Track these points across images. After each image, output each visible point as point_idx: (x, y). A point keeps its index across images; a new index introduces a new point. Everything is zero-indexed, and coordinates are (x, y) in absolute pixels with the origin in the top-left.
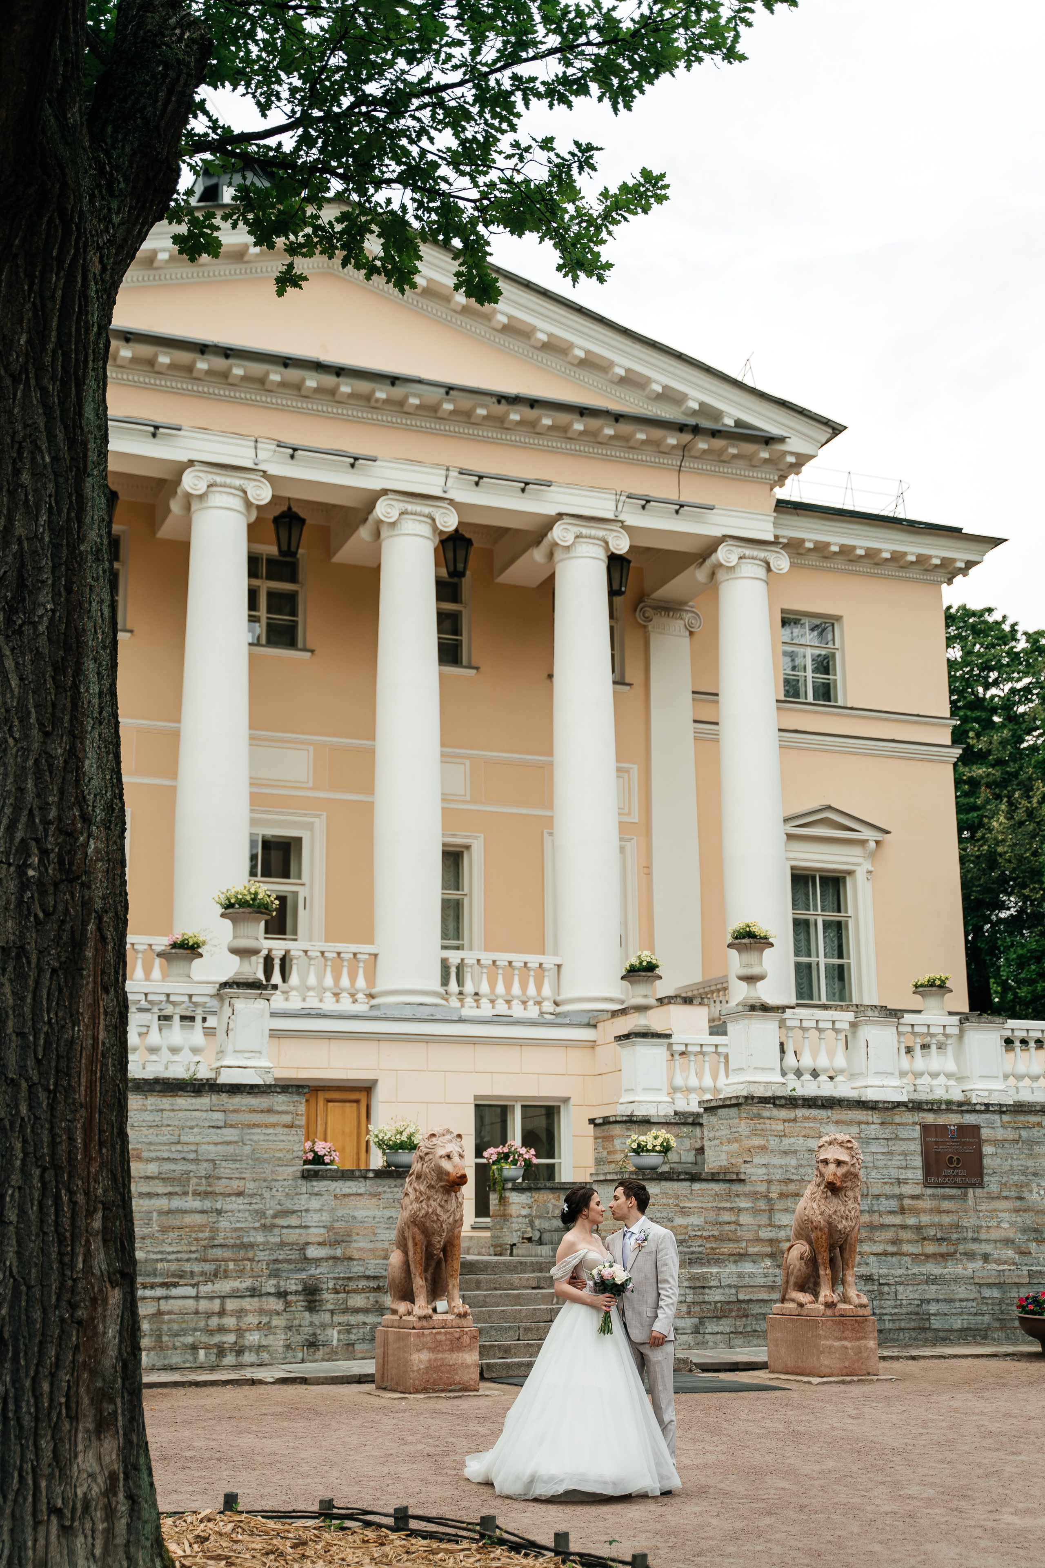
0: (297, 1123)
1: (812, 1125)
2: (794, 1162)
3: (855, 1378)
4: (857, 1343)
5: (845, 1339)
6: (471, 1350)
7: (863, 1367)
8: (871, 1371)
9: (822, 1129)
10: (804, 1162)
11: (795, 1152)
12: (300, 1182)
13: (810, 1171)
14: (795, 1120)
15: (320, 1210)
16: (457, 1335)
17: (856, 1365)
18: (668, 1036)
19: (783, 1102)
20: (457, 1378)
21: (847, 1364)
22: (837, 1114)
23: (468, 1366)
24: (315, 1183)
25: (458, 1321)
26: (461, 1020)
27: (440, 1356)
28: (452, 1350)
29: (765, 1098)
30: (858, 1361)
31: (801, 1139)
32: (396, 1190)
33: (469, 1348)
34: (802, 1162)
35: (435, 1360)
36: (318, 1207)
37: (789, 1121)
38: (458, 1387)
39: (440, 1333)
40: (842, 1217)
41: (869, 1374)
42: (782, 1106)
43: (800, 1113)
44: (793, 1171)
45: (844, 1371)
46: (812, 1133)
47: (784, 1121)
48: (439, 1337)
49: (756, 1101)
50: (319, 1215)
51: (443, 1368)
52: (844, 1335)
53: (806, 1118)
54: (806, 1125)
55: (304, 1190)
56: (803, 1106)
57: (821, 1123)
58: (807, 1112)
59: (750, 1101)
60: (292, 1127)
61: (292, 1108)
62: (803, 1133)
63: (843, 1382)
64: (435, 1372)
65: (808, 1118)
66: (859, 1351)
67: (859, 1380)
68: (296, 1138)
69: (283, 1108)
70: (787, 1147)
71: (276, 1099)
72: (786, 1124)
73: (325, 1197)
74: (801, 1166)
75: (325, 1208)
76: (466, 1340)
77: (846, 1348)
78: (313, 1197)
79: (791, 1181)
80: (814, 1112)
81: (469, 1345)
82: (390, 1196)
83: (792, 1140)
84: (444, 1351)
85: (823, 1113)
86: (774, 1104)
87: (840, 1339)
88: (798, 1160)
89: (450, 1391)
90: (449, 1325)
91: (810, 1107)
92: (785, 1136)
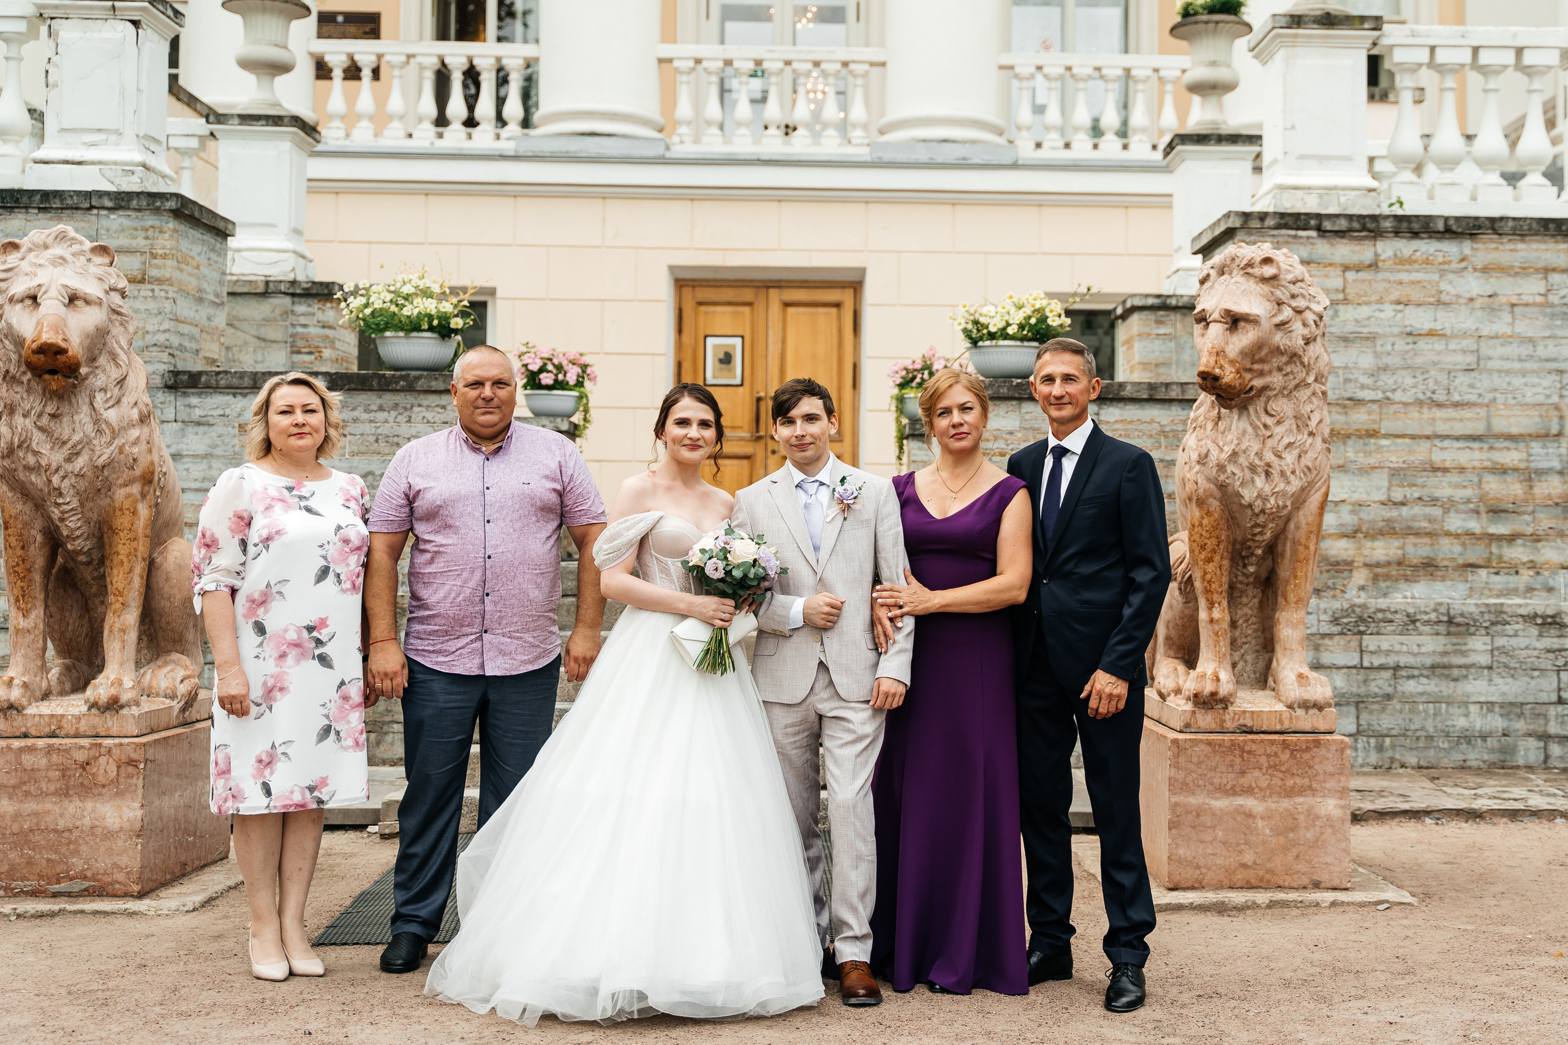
0: (154, 273)
1: (1419, 276)
2: (1366, 360)
3: (1262, 897)
4: (1286, 804)
5: (1248, 791)
6: (120, 794)
7: (1302, 867)
8: (1324, 877)
9: (1444, 286)
10: (1393, 361)
11: (1371, 338)
12: (160, 396)
13: (1409, 381)
14: (1374, 266)
15: (207, 456)
16: (81, 756)
17: (1278, 863)
18: (1254, 139)
19: (1343, 224)
20: (78, 864)
21: (1248, 858)
22: (1484, 251)
23: (109, 835)
24: (194, 400)
25: (97, 721)
26: (1015, 166)
27: (31, 806)
28: (64, 793)
29: (1297, 216)
30: (1285, 849)
31: (1389, 311)
32: (381, 416)
33: (117, 788)
34: (1388, 360)
35: (16, 816)
36: (201, 449)
37: (1359, 268)
38: (78, 886)
39: (32, 749)
40: (1253, 469)
41: (1317, 885)
42: (1340, 234)
43: (1387, 248)
44: (1365, 380)
45: (1240, 877)
46: (1416, 295)
47: (1346, 268)
48: (28, 760)
49: (1270, 222)
50: (204, 465)
51: (37, 838)
52: (1245, 781)
53: (1402, 262)
54: (1405, 277)
55: (170, 414)
56: (1397, 233)
57: (1442, 273)
58: (1405, 247)
59: (1255, 224)
60: (142, 281)
61: (140, 242)
62: (1395, 295)
63: (1221, 909)
64: (14, 846)
65: (1410, 261)
66: (1289, 825)
67: (1272, 904)
68: (152, 305)
69: (123, 241)
70: (1350, 327)
71: (104, 223)
72: (1351, 276)
73: (218, 429)
74: (1385, 369)
75: (219, 451)
76: (106, 768)
77: (1250, 815)
78: (191, 429)
79: (1357, 402)
80: (1425, 247)
81: (116, 781)
82: (368, 428)
83: (1364, 311)
84: (43, 795)
85: (1450, 249)
86: (1319, 229)
87: (1233, 792)
88: (1377, 355)
89: (55, 895)
90: (69, 728)
91: (1415, 235)
92: (1346, 301)
